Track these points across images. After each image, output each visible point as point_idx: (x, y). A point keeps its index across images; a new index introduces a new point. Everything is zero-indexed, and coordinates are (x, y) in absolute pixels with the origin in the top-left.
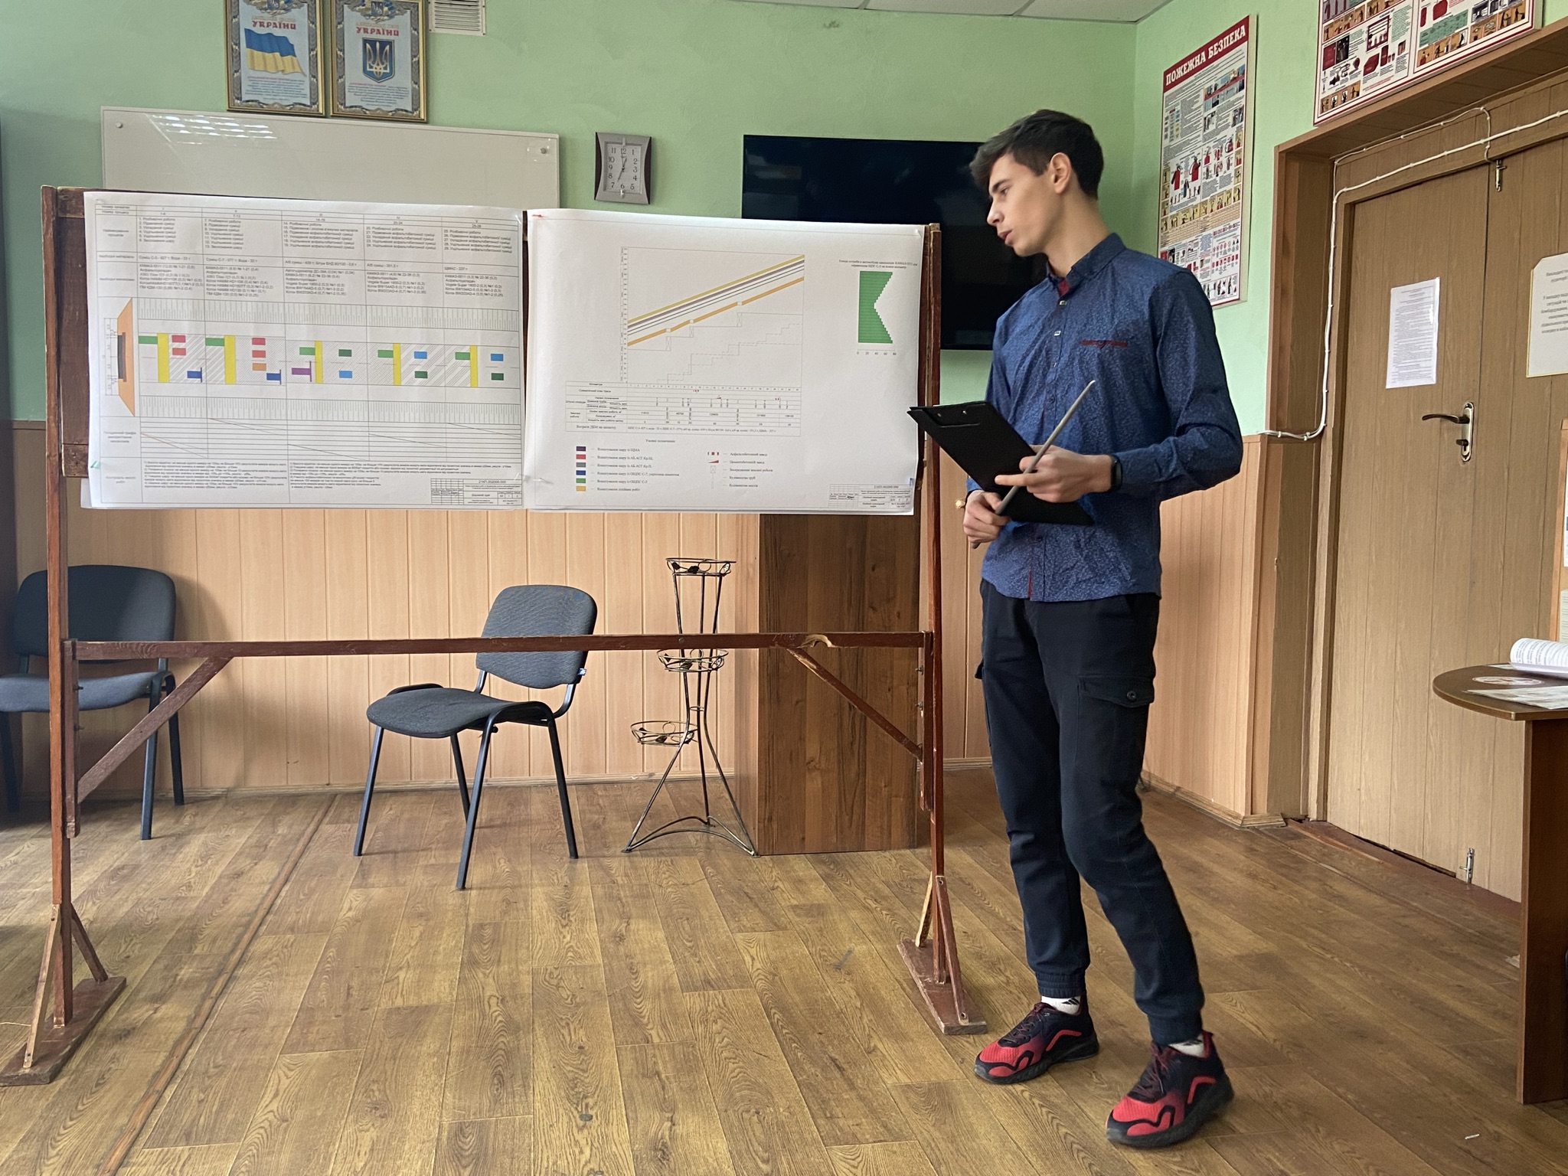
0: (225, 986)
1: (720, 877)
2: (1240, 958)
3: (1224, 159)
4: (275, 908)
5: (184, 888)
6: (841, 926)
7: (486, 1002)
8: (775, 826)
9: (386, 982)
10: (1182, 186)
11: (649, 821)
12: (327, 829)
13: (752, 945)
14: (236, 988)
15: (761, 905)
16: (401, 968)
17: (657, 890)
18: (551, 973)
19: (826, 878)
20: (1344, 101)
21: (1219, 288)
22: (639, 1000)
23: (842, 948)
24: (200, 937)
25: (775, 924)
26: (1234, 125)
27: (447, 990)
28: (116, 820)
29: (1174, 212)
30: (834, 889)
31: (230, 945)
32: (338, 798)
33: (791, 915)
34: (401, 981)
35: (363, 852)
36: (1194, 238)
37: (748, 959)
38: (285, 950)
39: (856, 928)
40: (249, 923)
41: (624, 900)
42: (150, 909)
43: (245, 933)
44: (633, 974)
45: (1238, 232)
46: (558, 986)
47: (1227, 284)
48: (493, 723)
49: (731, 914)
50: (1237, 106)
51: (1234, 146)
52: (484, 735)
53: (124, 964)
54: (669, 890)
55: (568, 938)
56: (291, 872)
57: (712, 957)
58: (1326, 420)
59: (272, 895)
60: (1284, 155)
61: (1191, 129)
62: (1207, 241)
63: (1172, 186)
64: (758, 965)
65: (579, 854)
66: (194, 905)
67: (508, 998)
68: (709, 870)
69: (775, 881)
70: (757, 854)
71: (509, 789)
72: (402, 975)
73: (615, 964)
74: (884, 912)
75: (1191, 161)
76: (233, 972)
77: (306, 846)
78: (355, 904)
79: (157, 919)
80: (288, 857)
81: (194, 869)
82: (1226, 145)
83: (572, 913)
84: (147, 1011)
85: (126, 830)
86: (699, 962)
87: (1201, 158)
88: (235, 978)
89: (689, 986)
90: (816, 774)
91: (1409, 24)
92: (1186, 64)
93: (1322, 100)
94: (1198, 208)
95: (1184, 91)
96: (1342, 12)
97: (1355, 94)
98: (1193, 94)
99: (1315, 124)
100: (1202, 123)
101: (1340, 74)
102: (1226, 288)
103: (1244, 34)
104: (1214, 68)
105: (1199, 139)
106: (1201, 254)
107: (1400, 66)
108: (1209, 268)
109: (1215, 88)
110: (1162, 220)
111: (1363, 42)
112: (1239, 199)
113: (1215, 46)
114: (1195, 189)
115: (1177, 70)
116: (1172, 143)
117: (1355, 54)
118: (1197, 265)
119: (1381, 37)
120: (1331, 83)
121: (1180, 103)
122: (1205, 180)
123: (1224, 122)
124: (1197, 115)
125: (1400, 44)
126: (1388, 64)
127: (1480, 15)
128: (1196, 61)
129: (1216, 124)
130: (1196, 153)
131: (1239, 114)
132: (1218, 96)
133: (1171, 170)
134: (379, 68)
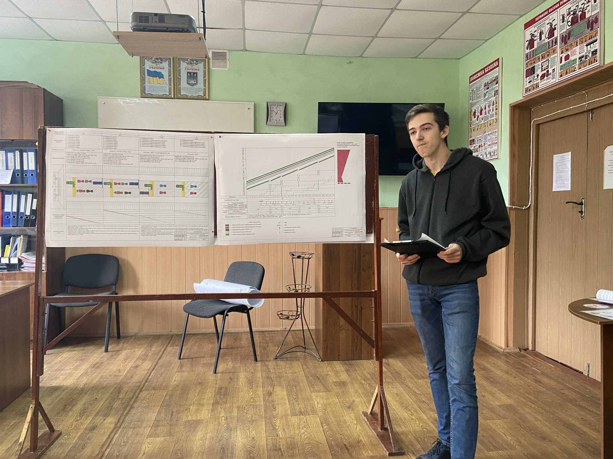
0: (129, 411)
1: (308, 370)
2: (500, 406)
3: (491, 108)
4: (149, 380)
5: (118, 372)
6: (351, 391)
7: (220, 419)
8: (329, 351)
9: (186, 410)
10: (476, 117)
11: (284, 347)
12: (169, 348)
13: (318, 398)
14: (133, 411)
15: (323, 381)
16: (191, 405)
17: (285, 375)
18: (245, 408)
19: (347, 371)
20: (534, 89)
21: (491, 154)
22: (275, 419)
23: (351, 400)
24: (122, 391)
25: (327, 389)
26: (495, 96)
27: (207, 413)
28: (96, 344)
29: (474, 126)
30: (349, 375)
31: (132, 394)
32: (174, 337)
33: (333, 386)
34: (191, 410)
35: (181, 358)
36: (481, 136)
37: (316, 403)
38: (151, 397)
39: (356, 392)
40: (140, 385)
41: (273, 379)
42: (105, 380)
43: (138, 389)
44: (274, 408)
45: (497, 134)
46: (247, 413)
47: (493, 152)
48: (226, 313)
49: (311, 384)
50: (496, 90)
51: (495, 103)
52: (223, 317)
53: (95, 401)
54: (289, 375)
55: (252, 394)
56: (155, 366)
57: (303, 402)
58: (531, 202)
59: (148, 375)
60: (513, 107)
61: (480, 97)
62: (486, 137)
63: (473, 117)
64: (319, 406)
65: (258, 360)
66: (120, 378)
67: (228, 418)
68: (304, 367)
69: (328, 372)
70: (322, 361)
71: (234, 334)
72: (191, 407)
73: (268, 405)
74: (367, 385)
75: (480, 108)
76: (132, 405)
77: (161, 355)
78: (177, 378)
79: (108, 384)
80: (155, 360)
81: (122, 364)
82: (492, 103)
83: (253, 384)
84: (101, 420)
85: (100, 348)
86: (298, 404)
87: (483, 107)
88: (133, 407)
89: (294, 414)
90: (343, 331)
91: (556, 62)
92: (477, 74)
93: (526, 88)
94: (483, 125)
95: (477, 83)
96: (532, 58)
97: (537, 87)
98: (480, 85)
99: (523, 97)
100: (483, 95)
101: (532, 79)
102: (493, 154)
103: (497, 64)
104: (487, 76)
105: (482, 101)
106: (484, 141)
107: (553, 77)
108: (487, 146)
109: (488, 83)
110: (470, 129)
111: (540, 68)
112: (497, 122)
113: (487, 68)
114: (481, 118)
115: (474, 76)
116: (473, 102)
117: (537, 72)
118: (482, 145)
119: (546, 67)
120: (529, 82)
121: (475, 88)
122: (485, 115)
123: (491, 95)
124: (481, 92)
125: (553, 70)
126: (549, 76)
127: (581, 60)
128: (481, 73)
129: (488, 96)
130: (481, 106)
131: (496, 93)
132: (489, 86)
133: (473, 111)
134: (192, 82)
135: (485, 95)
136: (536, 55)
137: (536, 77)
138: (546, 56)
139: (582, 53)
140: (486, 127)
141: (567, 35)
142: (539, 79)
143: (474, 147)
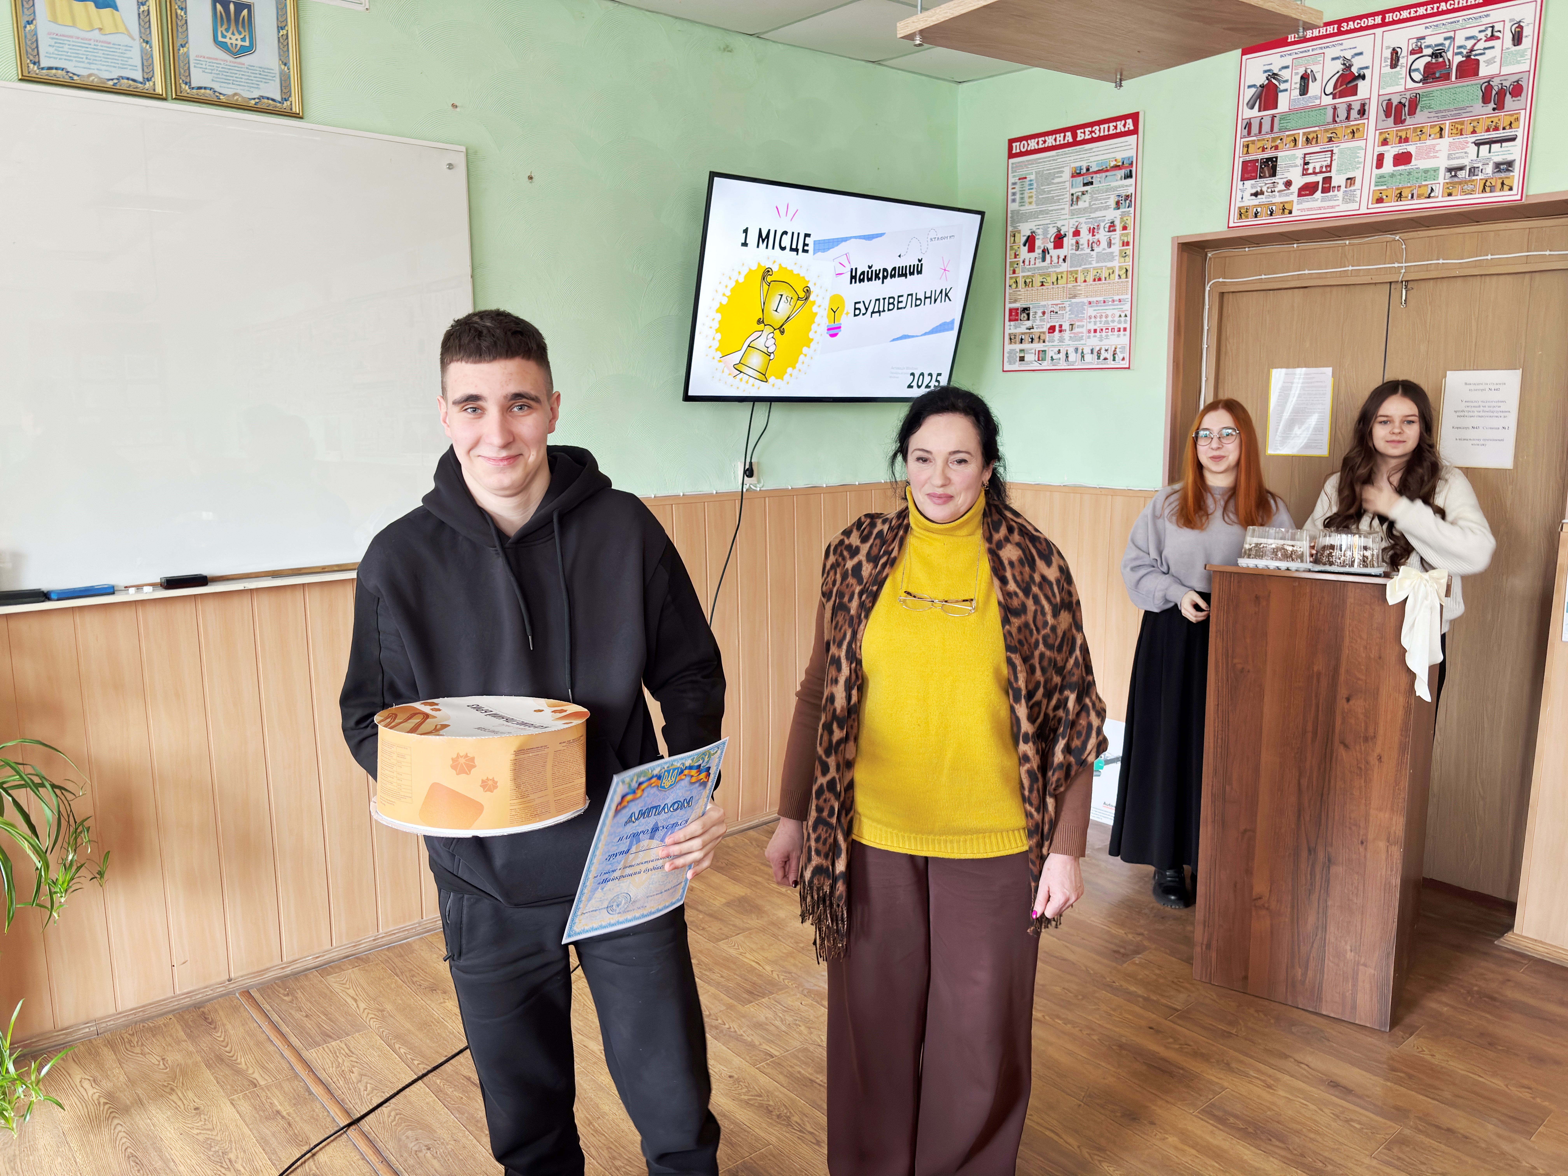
3: (1102, 237)
10: (1038, 251)
20: (1271, 215)
21: (1098, 354)
26: (1118, 208)
29: (1028, 273)
36: (1058, 302)
45: (1126, 307)
47: (1111, 351)
50: (1123, 192)
51: (1119, 228)
60: (1185, 246)
61: (1054, 201)
62: (1077, 308)
63: (1025, 249)
75: (1053, 230)
82: (1105, 225)
87: (1067, 230)
91: (1360, 163)
92: (1043, 139)
93: (1240, 208)
94: (1065, 276)
95: (1040, 163)
96: (1267, 133)
97: (1287, 211)
98: (1054, 169)
99: (1228, 227)
100: (1068, 198)
101: (1264, 189)
102: (1109, 355)
103: (1132, 128)
104: (1086, 150)
105: (1063, 212)
106: (1069, 318)
107: (1348, 199)
108: (1082, 333)
109: (1088, 170)
110: (1011, 278)
111: (1296, 166)
112: (1127, 277)
113: (1087, 130)
114: (1059, 257)
115: (1029, 141)
116: (1022, 208)
117: (1286, 175)
118: (1063, 328)
119: (1322, 167)
120: (1252, 195)
121: (1034, 173)
122: (1074, 251)
123: (1102, 203)
124: (1060, 189)
125: (1348, 179)
126: (1331, 193)
127: (1455, 176)
128: (1058, 139)
129: (1090, 203)
130: (1059, 224)
131: (1125, 201)
132: (1092, 178)
133: (1023, 233)
135: (1075, 199)
136: (1282, 130)
137: (1281, 187)
138: (1323, 138)
139: (1458, 158)
140: (1079, 284)
141: (1407, 104)
142: (1292, 193)
143: (1030, 329)
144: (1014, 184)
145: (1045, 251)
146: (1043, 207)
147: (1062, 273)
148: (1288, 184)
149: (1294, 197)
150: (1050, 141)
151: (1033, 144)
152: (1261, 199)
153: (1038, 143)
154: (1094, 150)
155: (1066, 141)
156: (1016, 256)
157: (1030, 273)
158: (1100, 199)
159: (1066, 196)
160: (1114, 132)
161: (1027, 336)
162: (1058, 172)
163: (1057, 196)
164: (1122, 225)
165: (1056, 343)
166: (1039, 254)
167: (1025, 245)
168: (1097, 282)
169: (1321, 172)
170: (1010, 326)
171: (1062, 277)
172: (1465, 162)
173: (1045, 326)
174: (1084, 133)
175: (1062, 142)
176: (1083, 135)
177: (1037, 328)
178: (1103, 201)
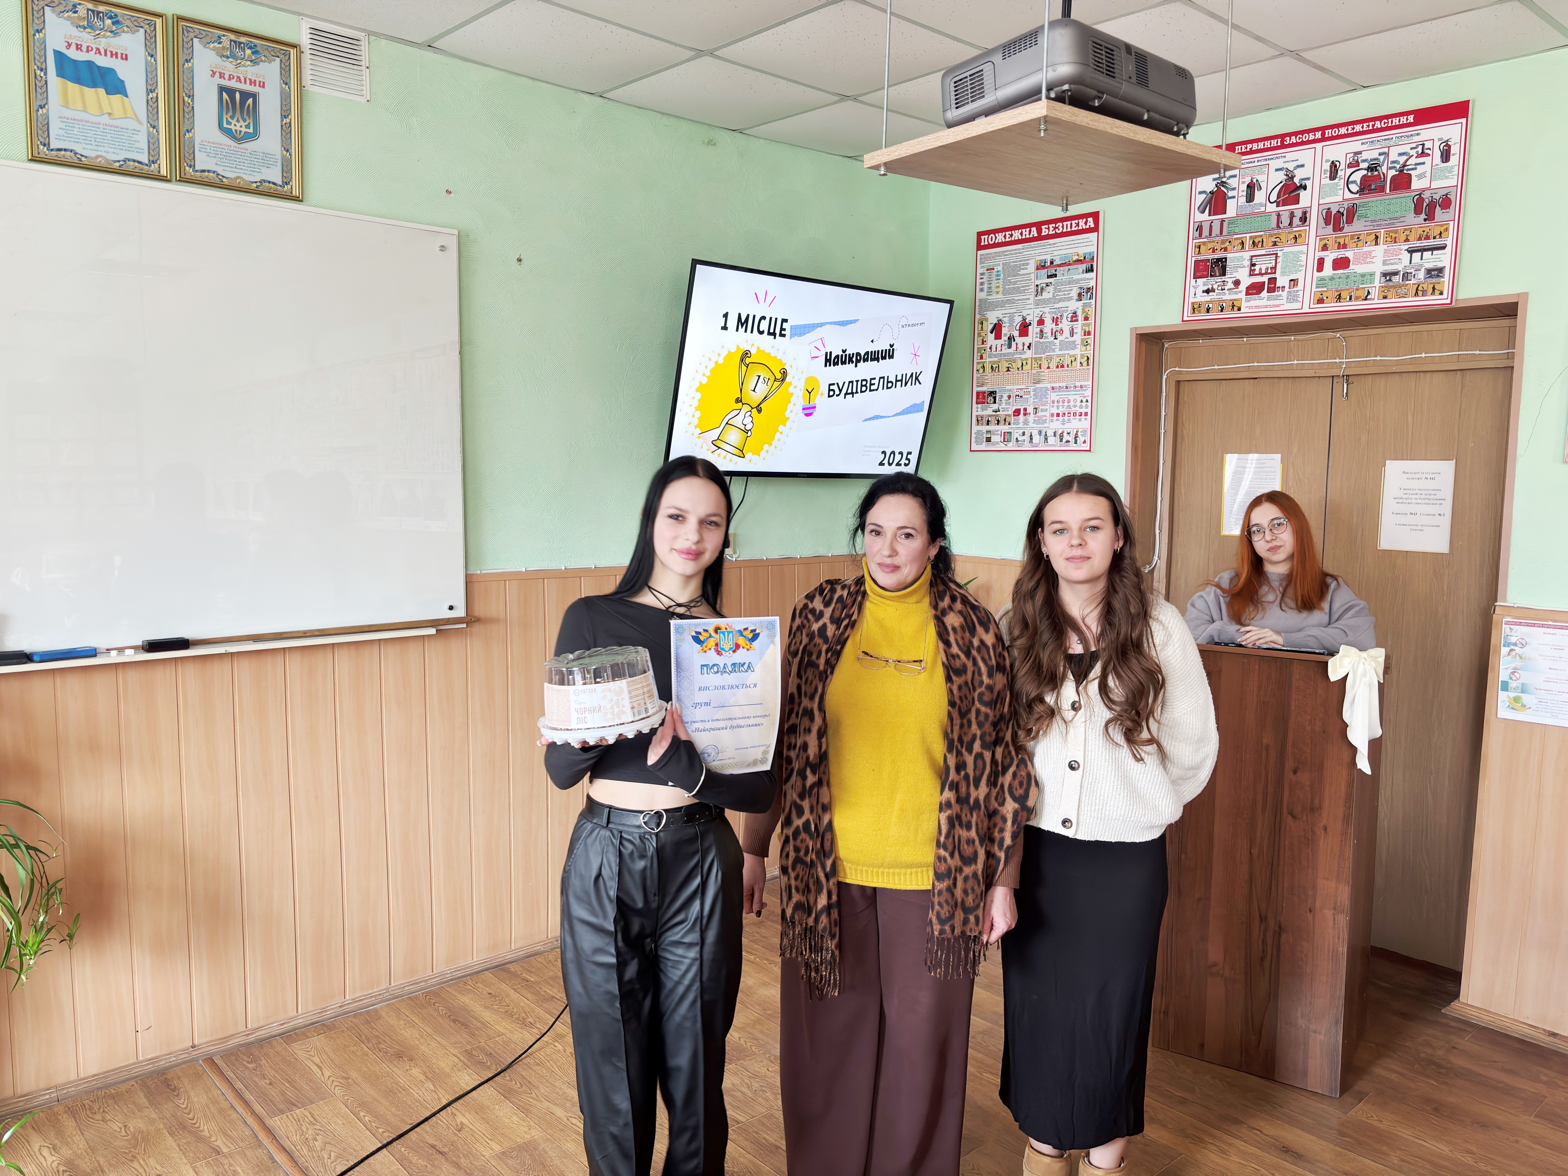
3: (1065, 326)
10: (1005, 338)
20: (1222, 311)
21: (1061, 436)
26: (1080, 300)
45: (1087, 393)
50: (1084, 285)
51: (1080, 318)
58: (1159, 556)
60: (1143, 337)
61: (1018, 291)
63: (992, 336)
75: (1019, 319)
82: (1068, 315)
91: (1302, 266)
92: (1010, 233)
93: (1193, 303)
94: (1029, 362)
95: (1006, 255)
96: (1217, 236)
97: (1236, 308)
98: (1020, 261)
99: (1183, 321)
100: (1033, 288)
101: (1215, 287)
102: (1071, 438)
103: (1092, 226)
104: (1050, 244)
105: (1028, 302)
106: (1034, 402)
107: (1292, 298)
108: (1045, 416)
109: (1052, 263)
110: (978, 363)
111: (1244, 267)
112: (1088, 365)
113: (1051, 226)
114: (1024, 344)
115: (997, 235)
116: (989, 297)
117: (1235, 274)
118: (1028, 412)
119: (1267, 269)
120: (1204, 292)
121: (1001, 265)
122: (1038, 339)
123: (1065, 294)
124: (1026, 280)
125: (1291, 280)
126: (1276, 293)
127: (1390, 280)
128: (1024, 234)
129: (1054, 294)
130: (1024, 313)
131: (1087, 293)
132: (1056, 270)
133: (990, 321)
134: (239, 126)
135: (1039, 290)
136: (1229, 234)
137: (1230, 285)
138: (1268, 242)
139: (1392, 264)
140: (1043, 370)
141: (1345, 213)
142: (1240, 292)
143: (996, 412)
144: (982, 274)
145: (1011, 339)
146: (1010, 297)
147: (1027, 359)
148: (1237, 283)
149: (1242, 295)
150: (1017, 235)
151: (1000, 238)
152: (1213, 296)
153: (1005, 237)
154: (1058, 245)
155: (1031, 236)
156: (983, 342)
157: (996, 359)
158: (1064, 291)
159: (1031, 287)
160: (1077, 228)
161: (993, 418)
162: (1023, 265)
163: (1023, 287)
164: (1083, 316)
165: (1021, 425)
166: (1005, 341)
167: (992, 332)
168: (1060, 369)
169: (1266, 273)
170: (977, 408)
171: (1027, 363)
172: (1399, 267)
173: (1010, 409)
174: (1049, 228)
175: (1028, 236)
176: (1047, 230)
177: (1003, 411)
178: (1066, 293)
